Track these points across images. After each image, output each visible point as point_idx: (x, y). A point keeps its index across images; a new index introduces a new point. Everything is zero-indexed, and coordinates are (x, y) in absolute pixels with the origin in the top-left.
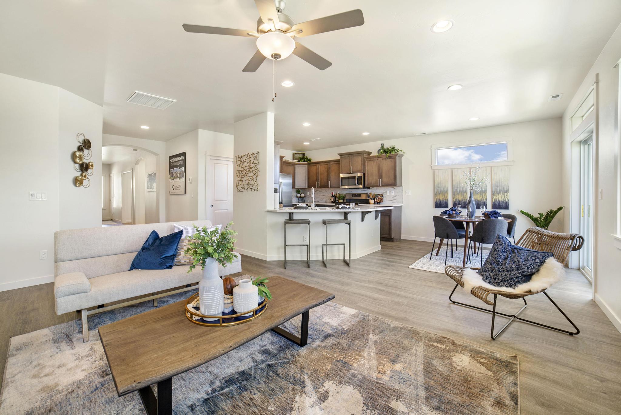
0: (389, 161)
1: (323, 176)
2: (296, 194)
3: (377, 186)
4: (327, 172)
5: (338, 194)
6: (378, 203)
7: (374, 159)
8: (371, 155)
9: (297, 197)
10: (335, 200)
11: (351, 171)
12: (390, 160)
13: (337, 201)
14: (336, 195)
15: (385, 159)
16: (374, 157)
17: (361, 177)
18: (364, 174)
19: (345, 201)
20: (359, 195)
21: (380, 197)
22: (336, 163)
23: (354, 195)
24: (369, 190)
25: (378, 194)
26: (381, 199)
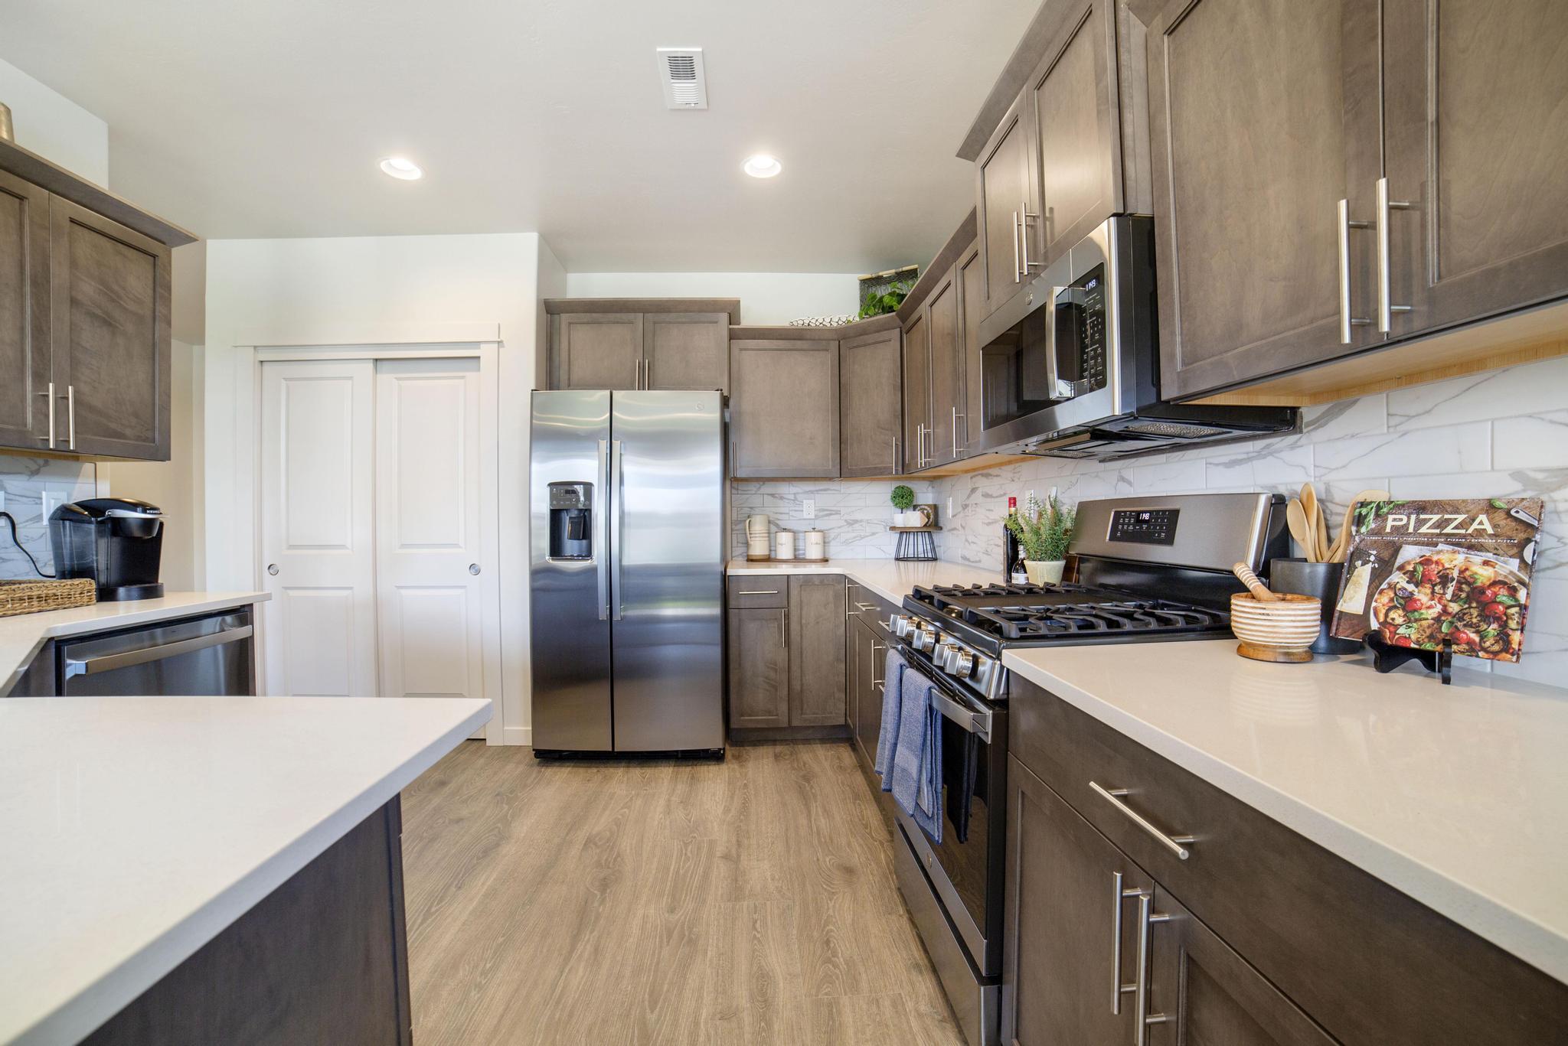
9: (893, 528)
11: (1021, 254)
21: (1457, 561)
23: (1126, 520)
24: (1287, 455)
25: (1421, 507)
26: (1474, 594)
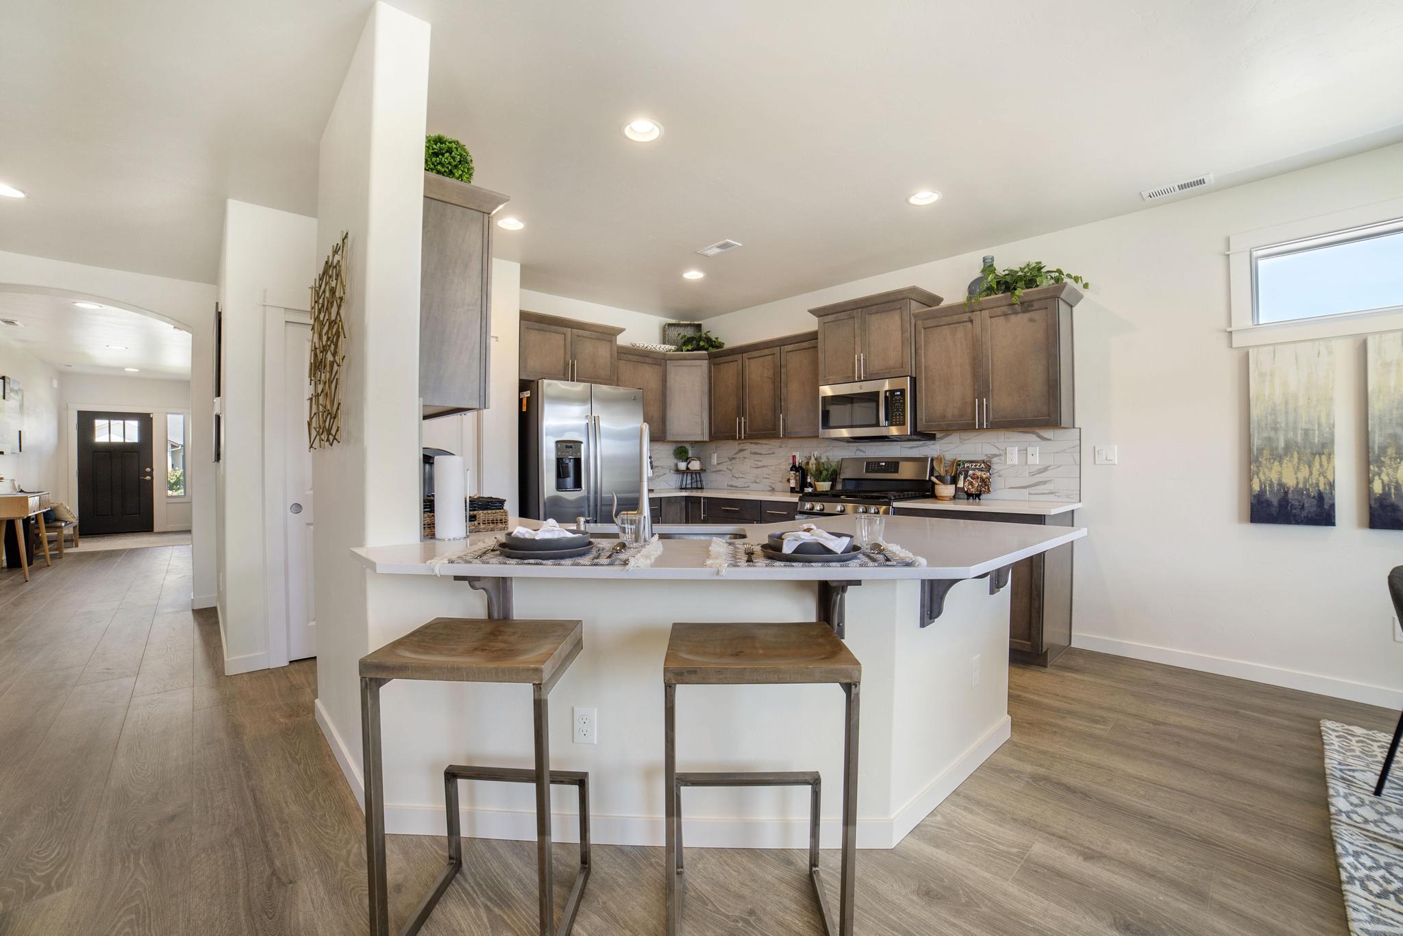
0: (1020, 321)
1: (760, 398)
2: (676, 461)
3: (967, 426)
4: (774, 383)
5: (813, 461)
6: (969, 495)
7: (956, 318)
8: (943, 304)
9: (678, 471)
10: (803, 484)
11: (860, 370)
12: (1027, 315)
13: (810, 485)
14: (808, 463)
15: (1005, 315)
16: (954, 310)
17: (903, 391)
18: (914, 381)
19: (839, 487)
20: (893, 465)
21: (979, 473)
22: (805, 344)
23: (873, 465)
24: (931, 446)
25: (971, 462)
26: (983, 480)
